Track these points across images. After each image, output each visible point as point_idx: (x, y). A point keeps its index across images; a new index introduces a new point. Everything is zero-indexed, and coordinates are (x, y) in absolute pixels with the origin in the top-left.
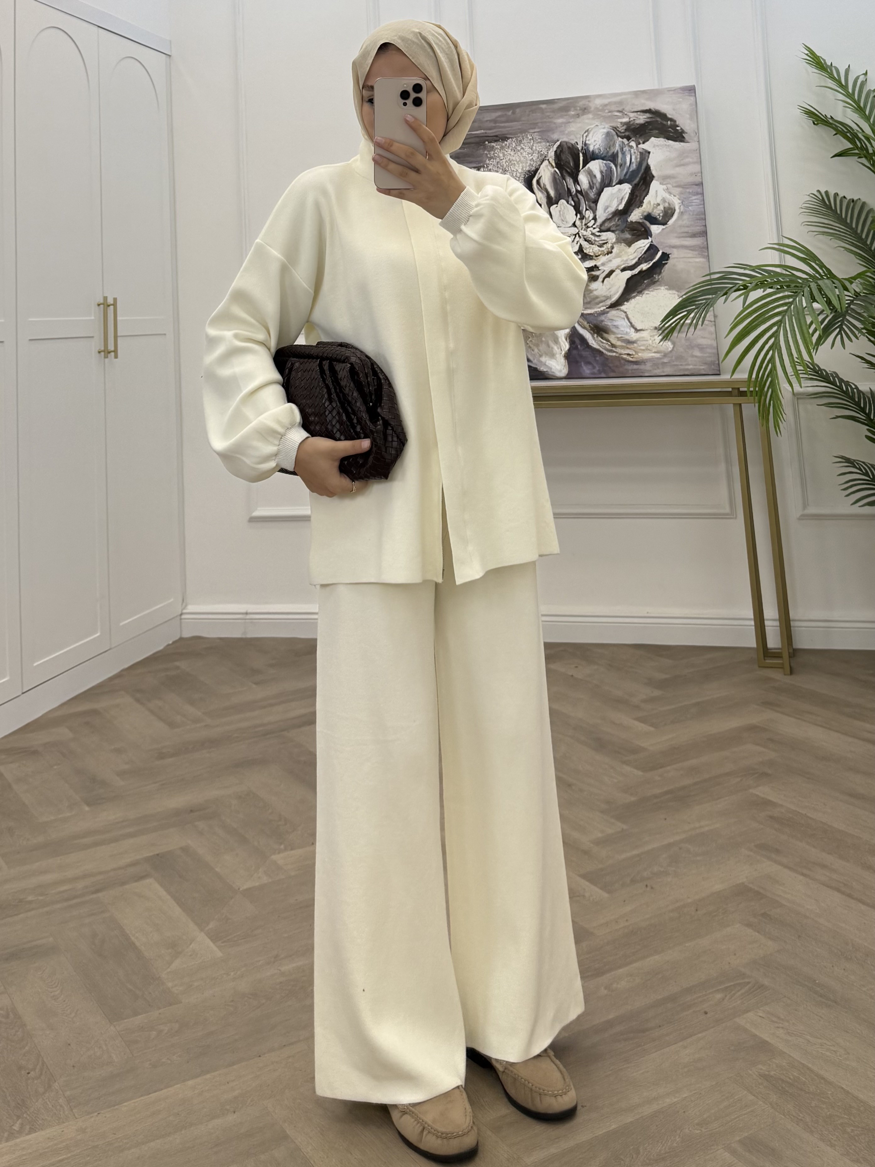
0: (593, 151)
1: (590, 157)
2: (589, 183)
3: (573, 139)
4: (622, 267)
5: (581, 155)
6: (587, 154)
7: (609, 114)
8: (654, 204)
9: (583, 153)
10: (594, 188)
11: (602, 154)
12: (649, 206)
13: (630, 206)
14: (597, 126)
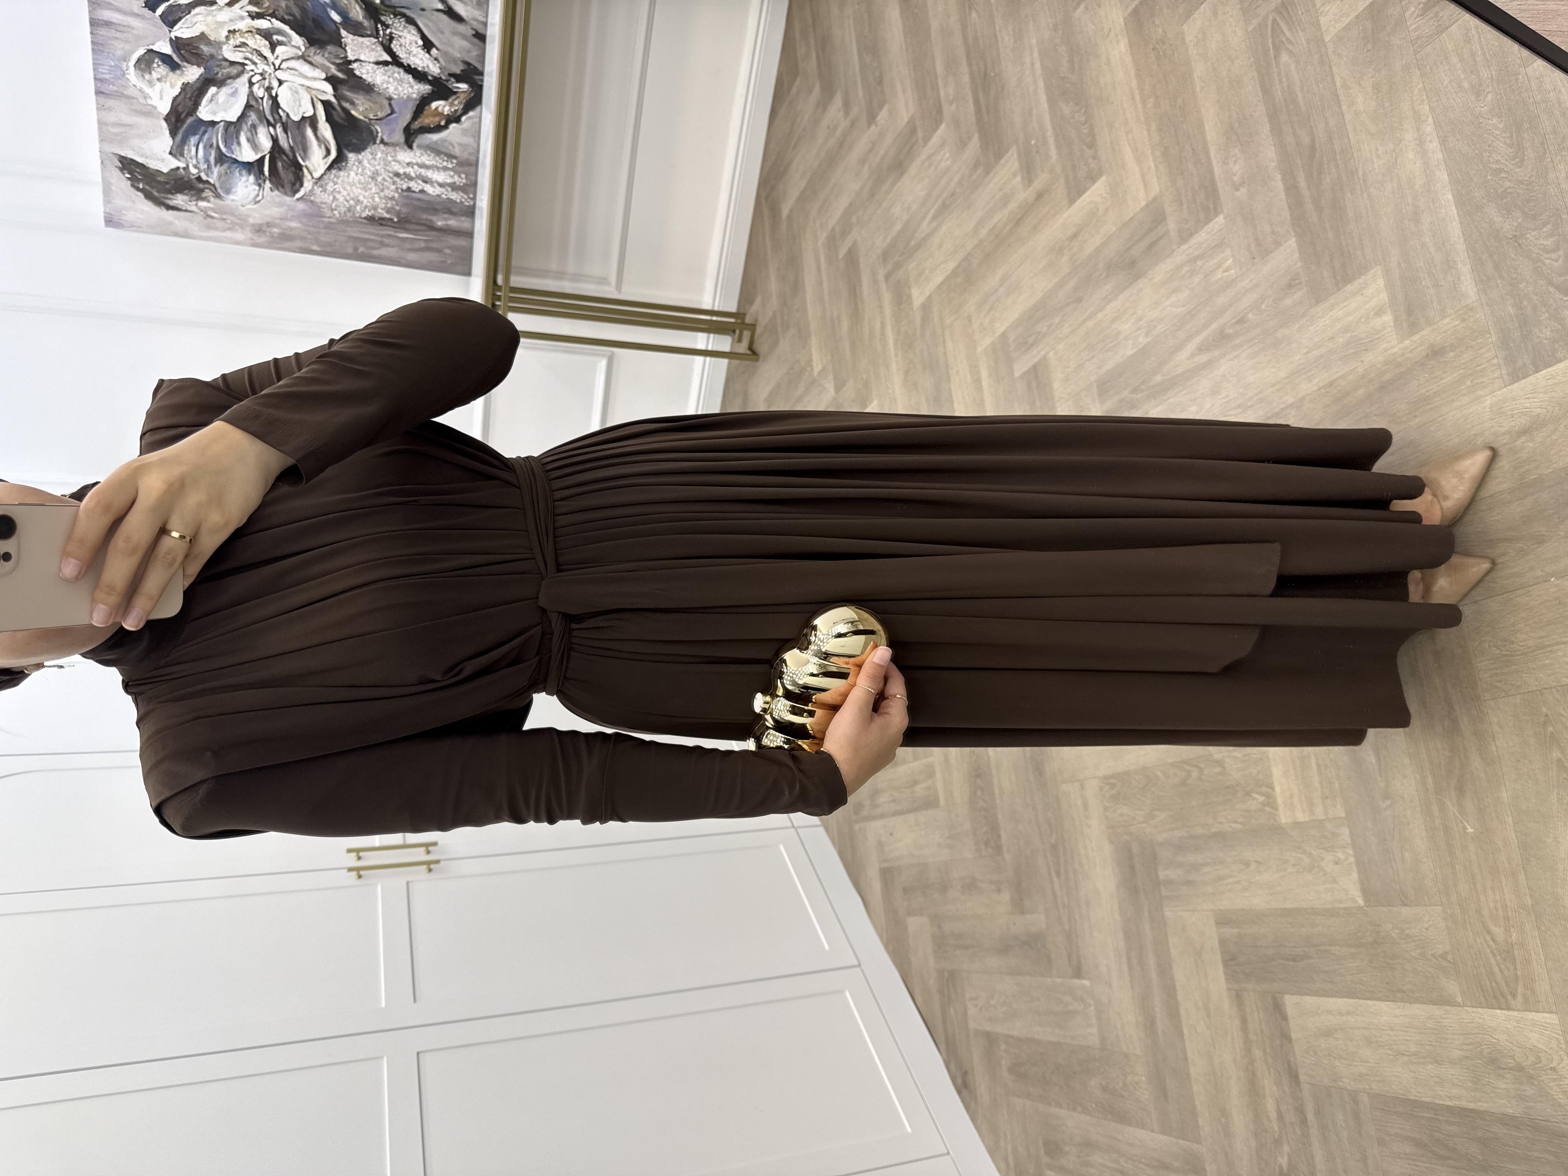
0: (250, 174)
1: (254, 168)
2: (256, 133)
3: (277, 196)
4: (214, 8)
5: (267, 173)
6: (257, 172)
7: (225, 217)
8: (165, 82)
9: (264, 175)
10: (251, 125)
11: (237, 168)
12: (173, 81)
13: (201, 87)
14: (243, 206)
